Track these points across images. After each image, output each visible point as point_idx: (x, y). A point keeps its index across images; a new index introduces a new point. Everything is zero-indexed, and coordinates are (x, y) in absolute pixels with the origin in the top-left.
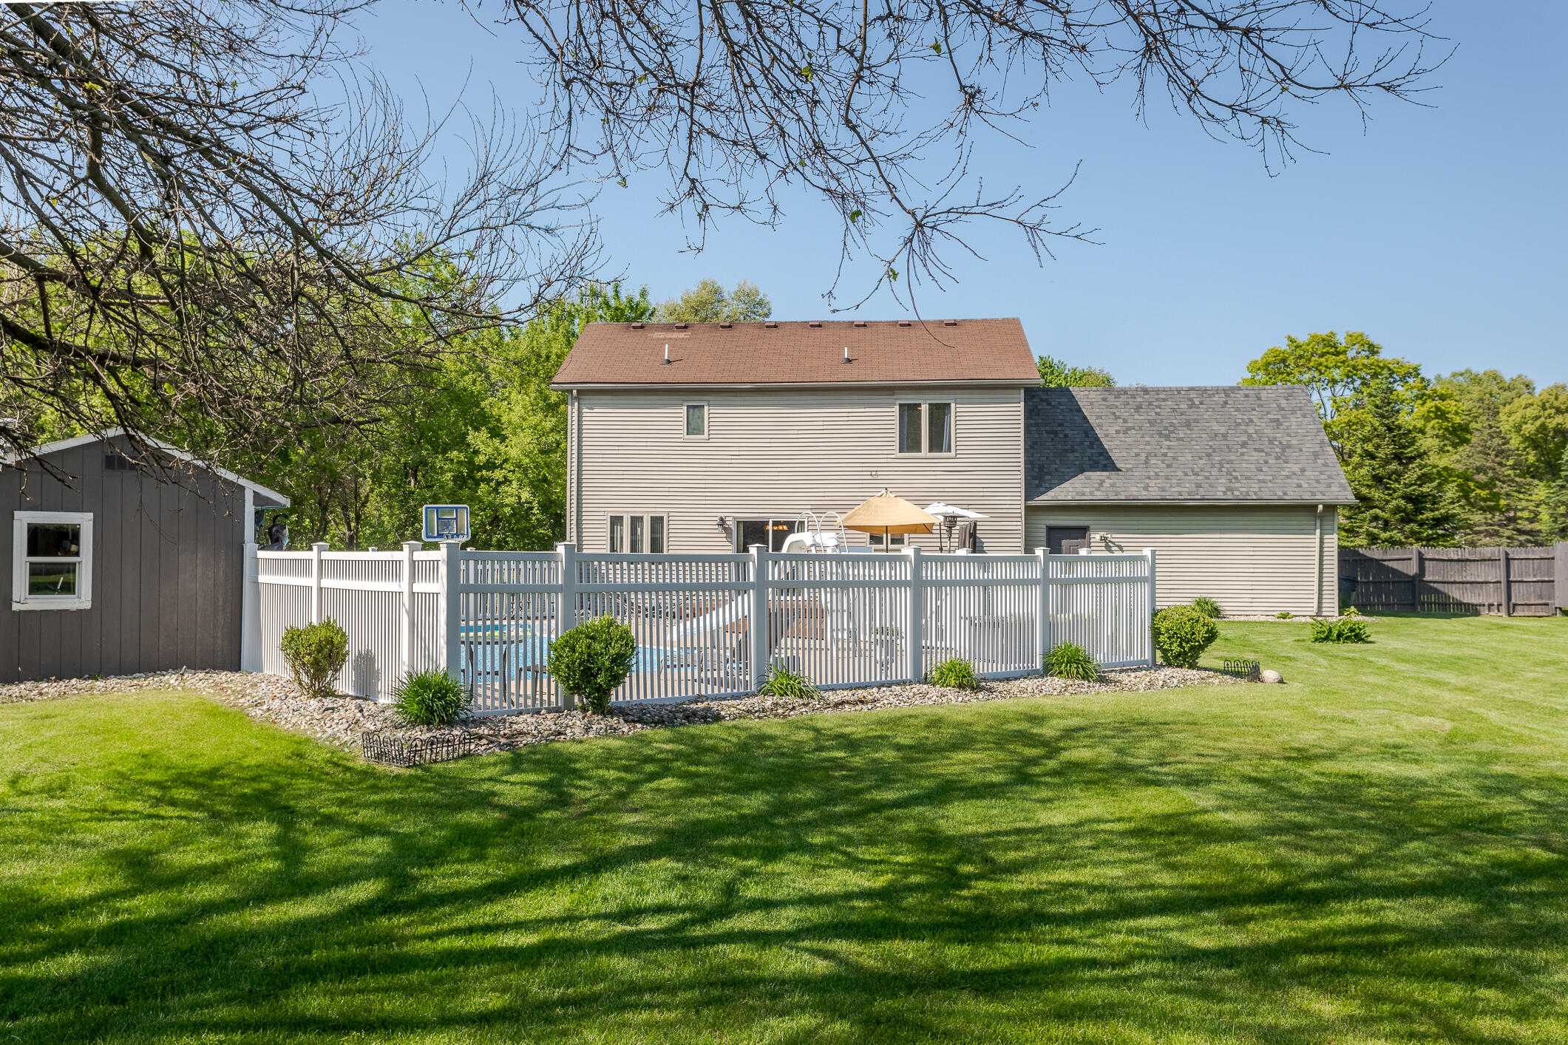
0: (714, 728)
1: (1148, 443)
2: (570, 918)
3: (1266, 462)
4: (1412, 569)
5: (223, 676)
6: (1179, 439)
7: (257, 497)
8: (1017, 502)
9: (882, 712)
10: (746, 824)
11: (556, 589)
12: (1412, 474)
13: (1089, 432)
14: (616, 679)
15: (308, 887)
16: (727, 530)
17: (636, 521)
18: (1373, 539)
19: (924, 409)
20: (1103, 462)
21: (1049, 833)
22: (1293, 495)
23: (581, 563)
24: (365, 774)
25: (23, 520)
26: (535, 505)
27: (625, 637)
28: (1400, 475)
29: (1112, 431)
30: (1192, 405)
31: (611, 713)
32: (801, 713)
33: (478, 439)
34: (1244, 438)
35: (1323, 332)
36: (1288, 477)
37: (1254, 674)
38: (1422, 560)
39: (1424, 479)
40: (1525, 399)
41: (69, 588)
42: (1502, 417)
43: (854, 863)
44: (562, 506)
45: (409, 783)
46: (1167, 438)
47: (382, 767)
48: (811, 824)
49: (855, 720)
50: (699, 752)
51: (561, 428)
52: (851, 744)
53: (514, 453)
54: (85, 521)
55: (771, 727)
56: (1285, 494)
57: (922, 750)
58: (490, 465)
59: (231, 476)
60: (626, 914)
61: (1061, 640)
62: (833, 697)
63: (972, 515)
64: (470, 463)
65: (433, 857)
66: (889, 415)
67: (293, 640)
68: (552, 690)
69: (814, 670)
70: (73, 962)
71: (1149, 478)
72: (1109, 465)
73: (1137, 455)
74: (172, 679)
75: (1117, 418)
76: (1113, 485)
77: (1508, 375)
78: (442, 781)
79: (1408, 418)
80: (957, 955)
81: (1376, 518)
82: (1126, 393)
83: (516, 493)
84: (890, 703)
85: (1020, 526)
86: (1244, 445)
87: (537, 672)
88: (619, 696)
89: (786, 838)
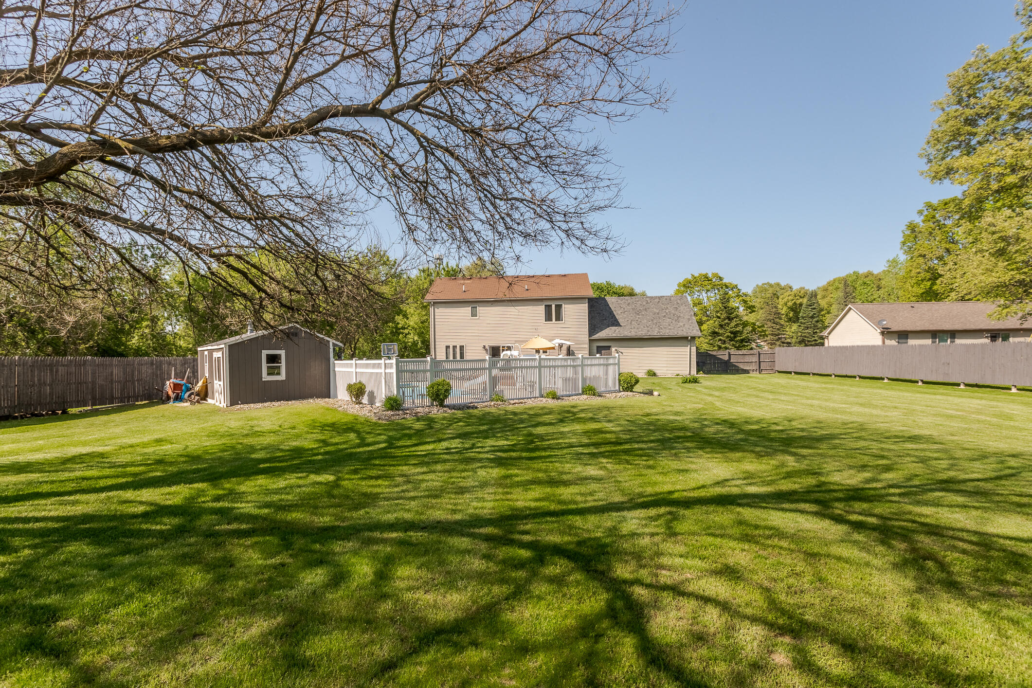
0: (475, 411)
1: (632, 316)
2: (434, 449)
3: (672, 322)
4: (726, 358)
5: (327, 400)
7: (334, 345)
8: (586, 338)
9: (527, 406)
10: (480, 432)
11: (428, 371)
12: (733, 324)
13: (611, 313)
14: (446, 397)
15: (369, 445)
16: (486, 350)
17: (455, 347)
18: (720, 348)
19: (553, 306)
20: (616, 323)
21: (561, 433)
22: (681, 334)
23: (436, 363)
24: (375, 424)
25: (265, 353)
26: (420, 342)
27: (449, 384)
28: (729, 324)
29: (619, 312)
30: (647, 303)
31: (445, 407)
32: (503, 406)
33: (399, 319)
34: (665, 314)
35: (704, 273)
36: (679, 327)
37: (650, 393)
38: (730, 355)
39: (737, 325)
40: (789, 293)
41: (278, 374)
42: (780, 300)
43: (507, 440)
44: (429, 342)
45: (389, 425)
46: (638, 314)
47: (380, 422)
48: (499, 432)
49: (518, 408)
50: (470, 416)
51: (428, 314)
52: (515, 414)
53: (412, 323)
54: (282, 353)
55: (493, 410)
56: (678, 333)
57: (536, 415)
58: (403, 328)
59: (322, 336)
60: (447, 449)
61: (588, 383)
62: (512, 402)
63: (568, 343)
64: (396, 328)
65: (399, 439)
66: (541, 309)
67: (350, 388)
68: (427, 401)
69: (507, 395)
70: (320, 457)
71: (631, 329)
72: (618, 324)
73: (628, 321)
74: (311, 401)
75: (621, 308)
76: (619, 332)
77: (783, 284)
78: (398, 424)
79: (734, 303)
80: (524, 454)
81: (720, 340)
83: (413, 337)
84: (530, 403)
85: (587, 346)
86: (665, 316)
87: (423, 396)
88: (447, 402)
89: (491, 435)
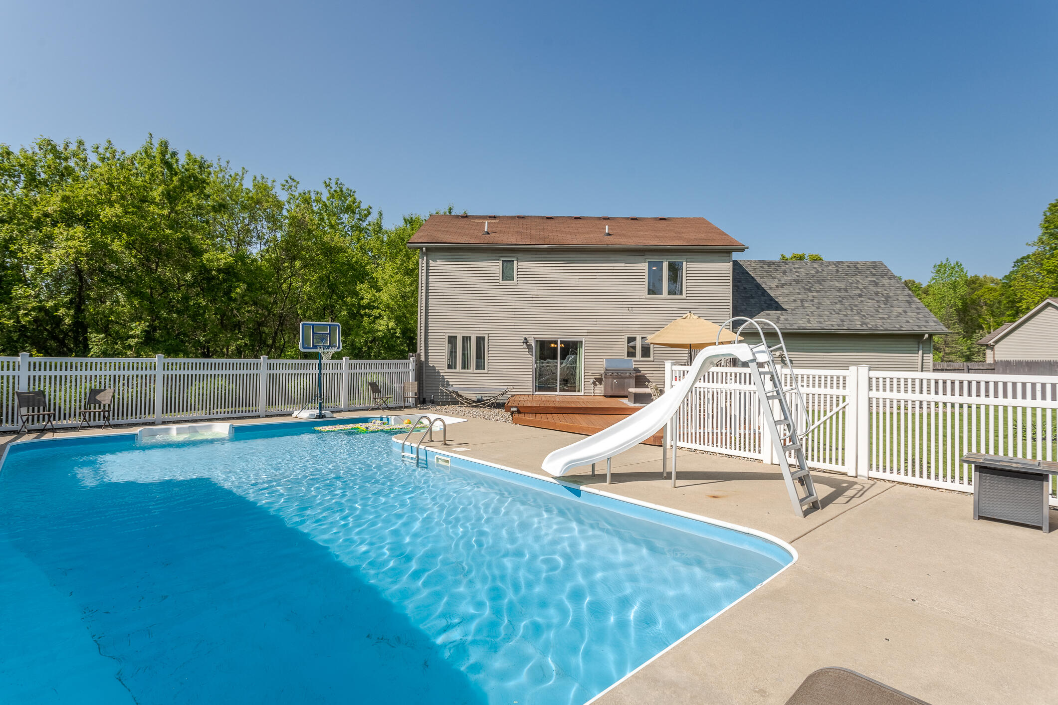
1: (799, 294)
3: (880, 307)
6: (818, 291)
16: (529, 347)
17: (466, 339)
19: (665, 265)
20: (773, 305)
22: (907, 328)
26: (398, 330)
29: (773, 285)
30: (817, 272)
33: (362, 288)
34: (858, 291)
36: (898, 316)
44: (414, 332)
46: (810, 290)
53: (385, 298)
56: (902, 327)
58: (370, 306)
64: (358, 305)
66: (641, 270)
71: (808, 315)
72: (778, 307)
73: (795, 301)
75: (774, 278)
76: (786, 320)
82: (773, 263)
83: (386, 323)
86: (860, 295)
